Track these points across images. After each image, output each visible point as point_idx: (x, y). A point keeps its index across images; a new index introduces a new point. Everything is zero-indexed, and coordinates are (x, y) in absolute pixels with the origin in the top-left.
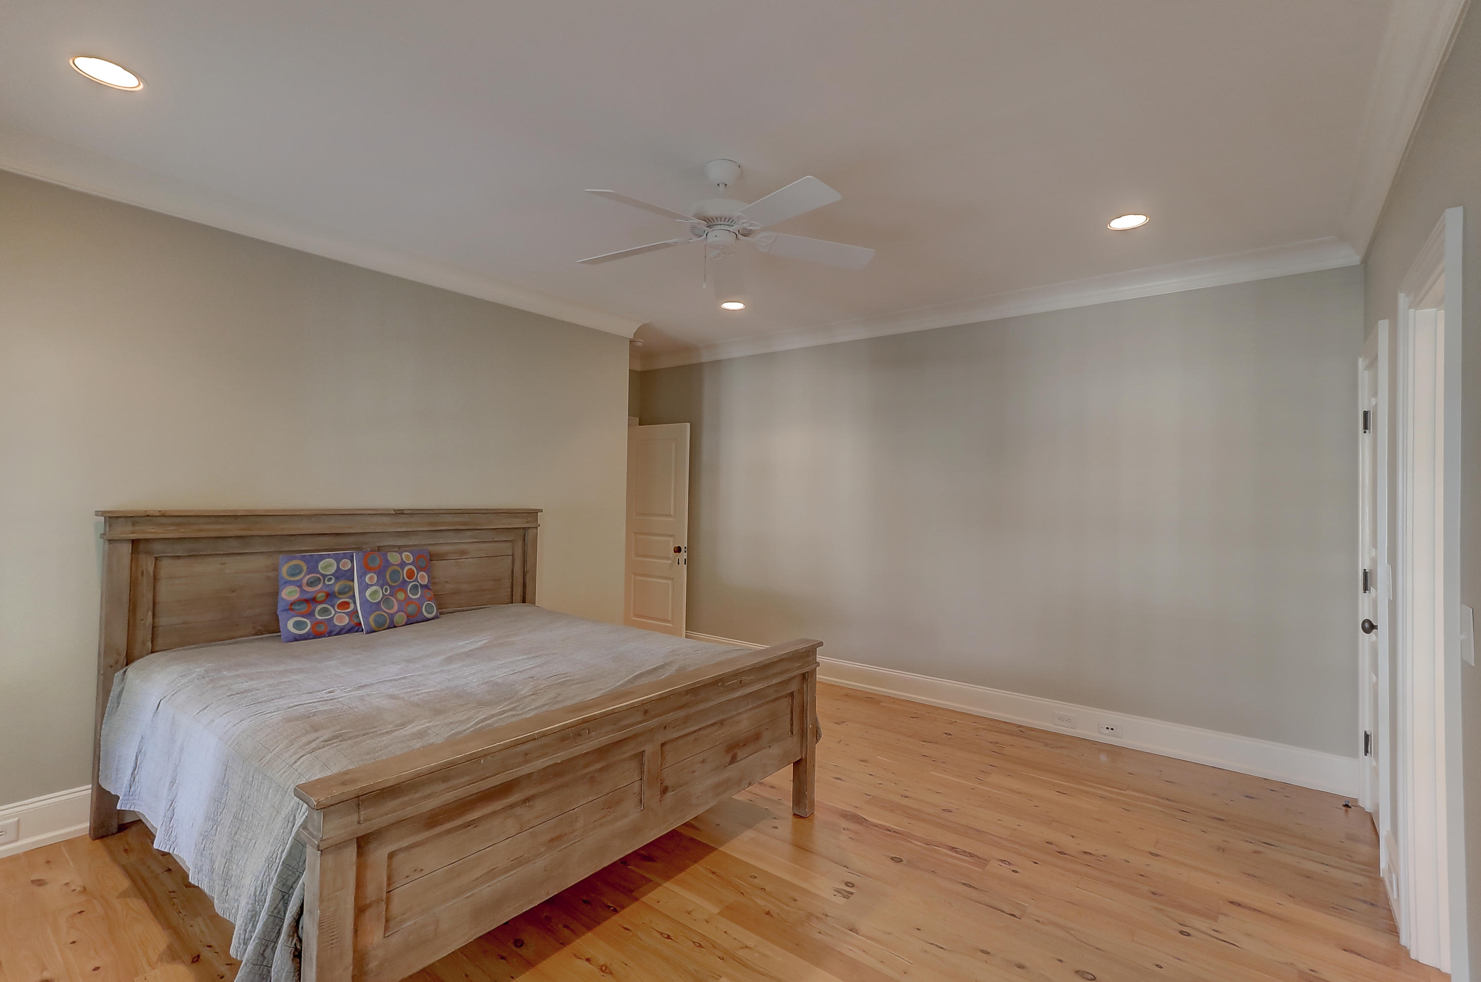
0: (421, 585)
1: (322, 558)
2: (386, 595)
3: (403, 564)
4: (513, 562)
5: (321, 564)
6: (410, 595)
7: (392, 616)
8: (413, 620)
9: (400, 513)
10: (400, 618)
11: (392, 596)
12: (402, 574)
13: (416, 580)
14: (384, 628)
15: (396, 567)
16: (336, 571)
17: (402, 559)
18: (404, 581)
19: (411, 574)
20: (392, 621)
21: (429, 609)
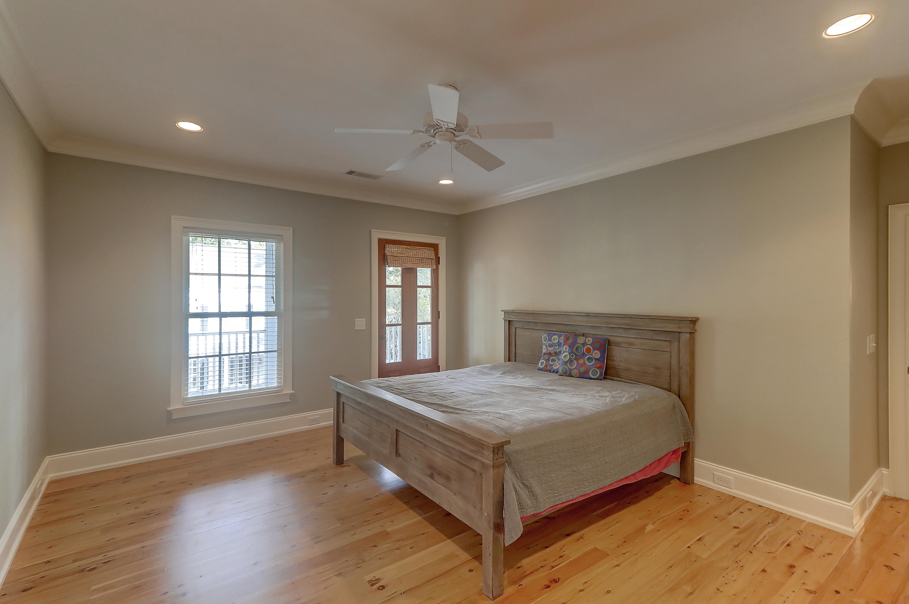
0: (594, 358)
1: (554, 335)
2: (572, 359)
3: (584, 344)
4: (671, 357)
5: (553, 338)
6: (587, 362)
7: (570, 370)
8: (583, 376)
9: (588, 315)
10: (575, 372)
11: (575, 360)
12: (583, 349)
13: (592, 355)
14: (566, 375)
15: (580, 345)
16: (558, 342)
17: (585, 341)
18: (584, 354)
19: (588, 350)
20: (570, 373)
21: (595, 373)
